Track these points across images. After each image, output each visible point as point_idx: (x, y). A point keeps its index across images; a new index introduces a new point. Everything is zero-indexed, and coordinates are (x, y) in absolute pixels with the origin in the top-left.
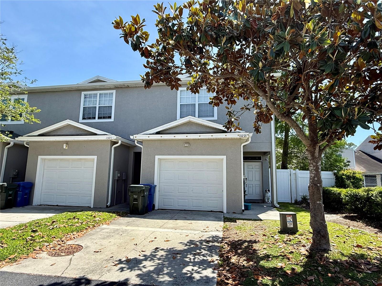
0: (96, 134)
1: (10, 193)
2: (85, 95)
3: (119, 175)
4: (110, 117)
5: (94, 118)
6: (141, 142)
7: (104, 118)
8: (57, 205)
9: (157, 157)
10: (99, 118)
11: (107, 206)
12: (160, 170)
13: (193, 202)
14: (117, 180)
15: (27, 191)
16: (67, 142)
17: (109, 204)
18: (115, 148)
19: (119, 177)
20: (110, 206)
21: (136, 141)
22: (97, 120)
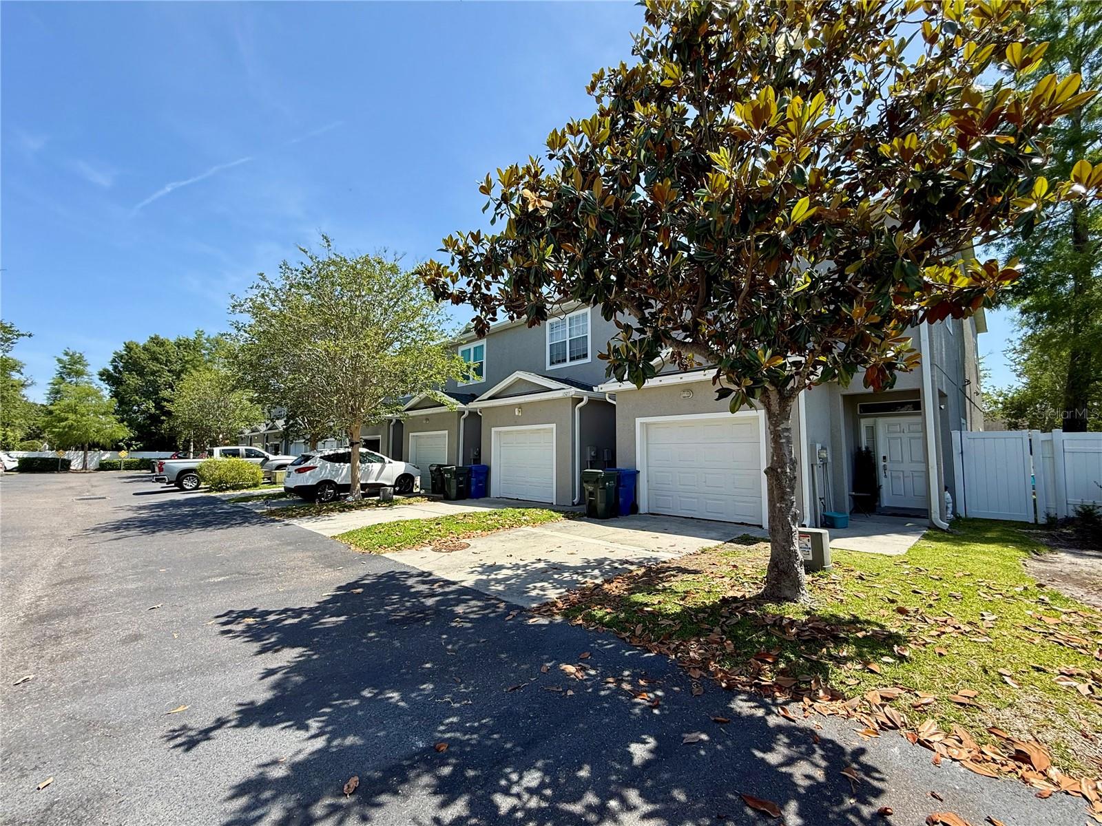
0: (550, 390)
1: (461, 479)
2: (551, 324)
3: (593, 454)
4: (585, 356)
5: (565, 361)
6: (613, 396)
7: (578, 358)
8: (517, 499)
9: (638, 421)
10: (572, 359)
11: (573, 503)
12: (647, 444)
13: (707, 503)
14: (591, 462)
15: (482, 478)
16: (520, 406)
17: (576, 500)
18: (580, 409)
19: (593, 457)
20: (578, 504)
21: (607, 395)
22: (568, 364)
